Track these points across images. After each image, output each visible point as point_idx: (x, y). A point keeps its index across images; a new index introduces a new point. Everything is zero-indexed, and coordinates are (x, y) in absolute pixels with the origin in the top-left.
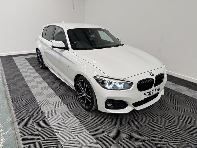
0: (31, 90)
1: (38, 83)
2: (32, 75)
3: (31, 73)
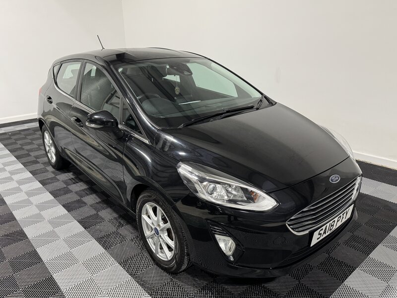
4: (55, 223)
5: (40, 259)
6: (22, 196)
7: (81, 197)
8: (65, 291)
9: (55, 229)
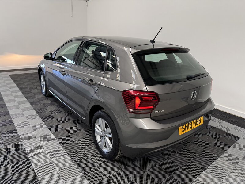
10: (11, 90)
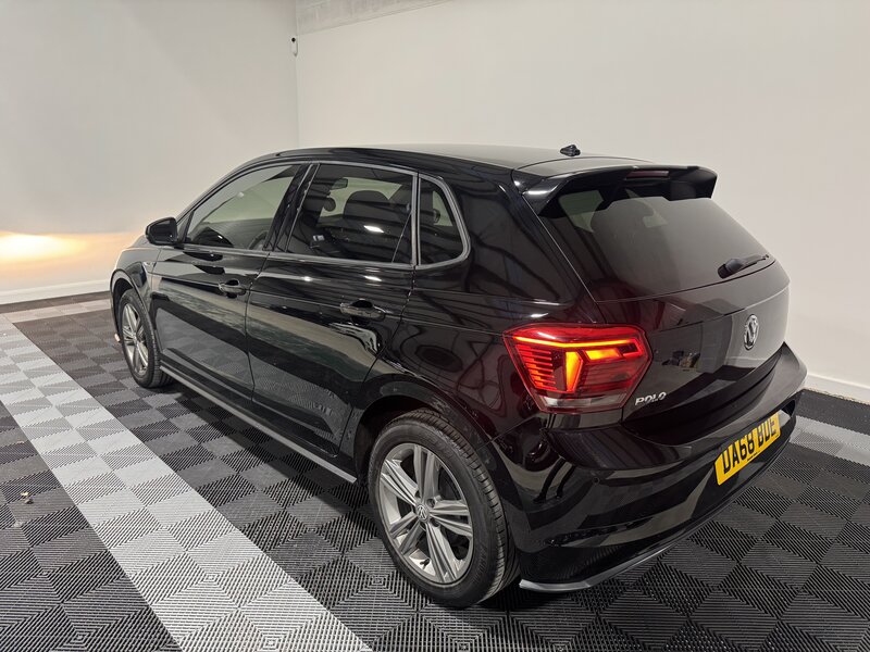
0: (80, 507)
1: (115, 460)
2: (77, 420)
3: (66, 410)
4: (149, 493)
5: (119, 570)
6: (72, 439)
7: (201, 441)
8: (181, 640)
9: (150, 508)
10: (39, 382)
